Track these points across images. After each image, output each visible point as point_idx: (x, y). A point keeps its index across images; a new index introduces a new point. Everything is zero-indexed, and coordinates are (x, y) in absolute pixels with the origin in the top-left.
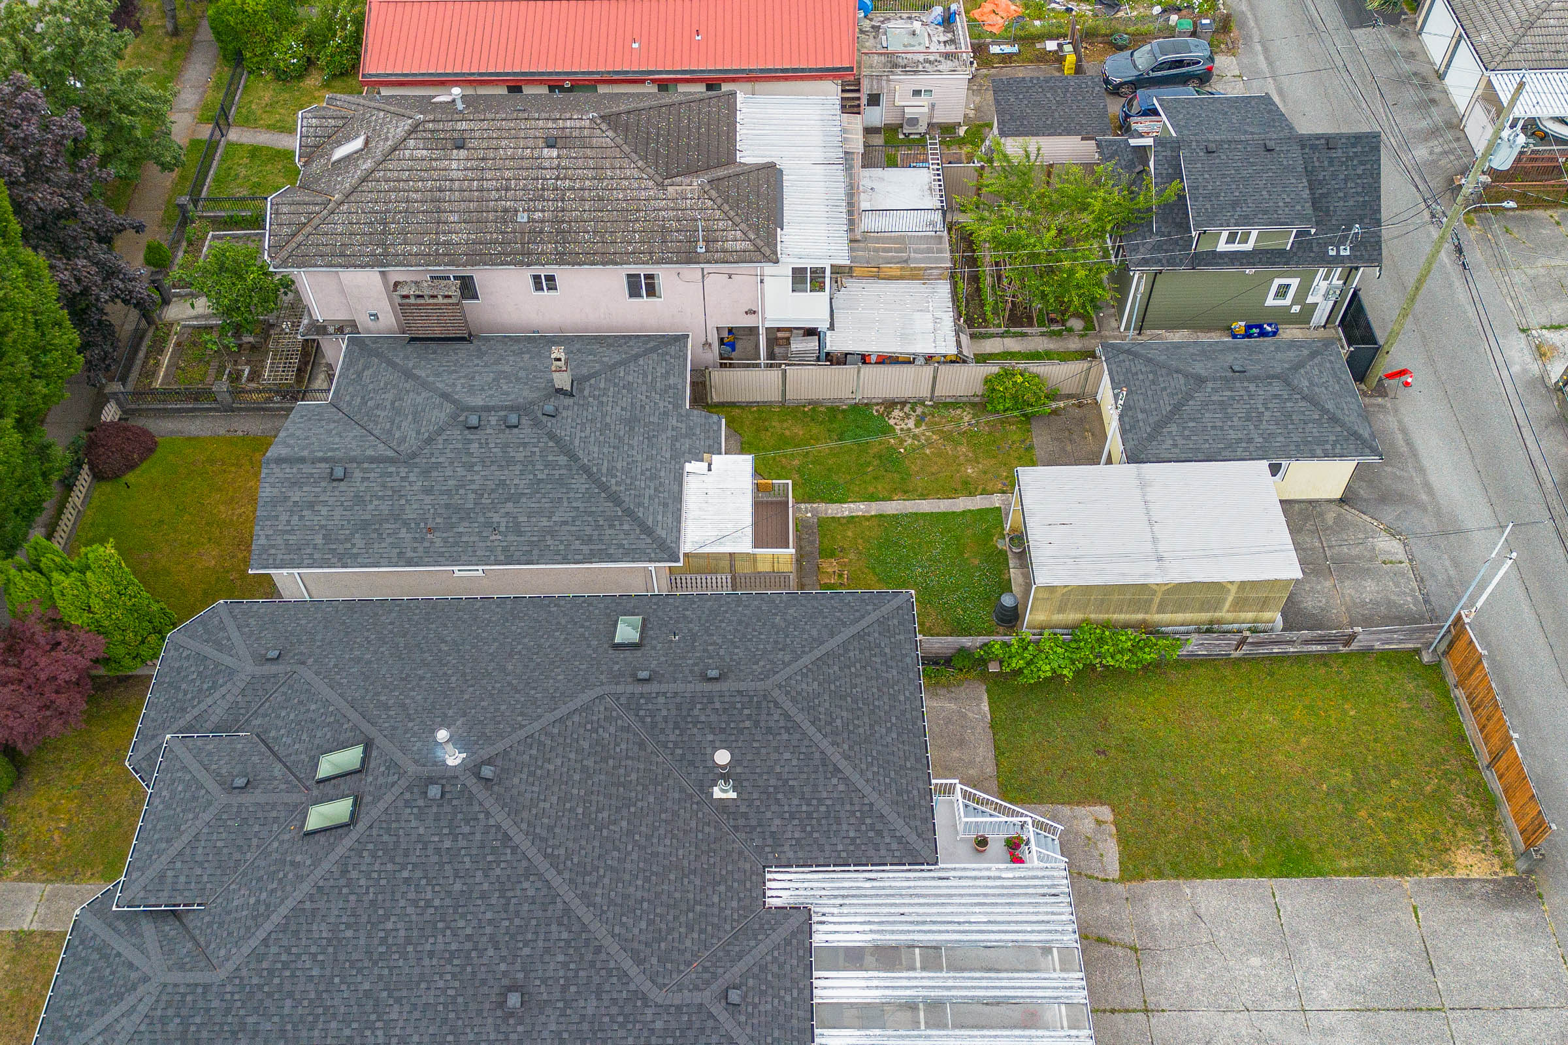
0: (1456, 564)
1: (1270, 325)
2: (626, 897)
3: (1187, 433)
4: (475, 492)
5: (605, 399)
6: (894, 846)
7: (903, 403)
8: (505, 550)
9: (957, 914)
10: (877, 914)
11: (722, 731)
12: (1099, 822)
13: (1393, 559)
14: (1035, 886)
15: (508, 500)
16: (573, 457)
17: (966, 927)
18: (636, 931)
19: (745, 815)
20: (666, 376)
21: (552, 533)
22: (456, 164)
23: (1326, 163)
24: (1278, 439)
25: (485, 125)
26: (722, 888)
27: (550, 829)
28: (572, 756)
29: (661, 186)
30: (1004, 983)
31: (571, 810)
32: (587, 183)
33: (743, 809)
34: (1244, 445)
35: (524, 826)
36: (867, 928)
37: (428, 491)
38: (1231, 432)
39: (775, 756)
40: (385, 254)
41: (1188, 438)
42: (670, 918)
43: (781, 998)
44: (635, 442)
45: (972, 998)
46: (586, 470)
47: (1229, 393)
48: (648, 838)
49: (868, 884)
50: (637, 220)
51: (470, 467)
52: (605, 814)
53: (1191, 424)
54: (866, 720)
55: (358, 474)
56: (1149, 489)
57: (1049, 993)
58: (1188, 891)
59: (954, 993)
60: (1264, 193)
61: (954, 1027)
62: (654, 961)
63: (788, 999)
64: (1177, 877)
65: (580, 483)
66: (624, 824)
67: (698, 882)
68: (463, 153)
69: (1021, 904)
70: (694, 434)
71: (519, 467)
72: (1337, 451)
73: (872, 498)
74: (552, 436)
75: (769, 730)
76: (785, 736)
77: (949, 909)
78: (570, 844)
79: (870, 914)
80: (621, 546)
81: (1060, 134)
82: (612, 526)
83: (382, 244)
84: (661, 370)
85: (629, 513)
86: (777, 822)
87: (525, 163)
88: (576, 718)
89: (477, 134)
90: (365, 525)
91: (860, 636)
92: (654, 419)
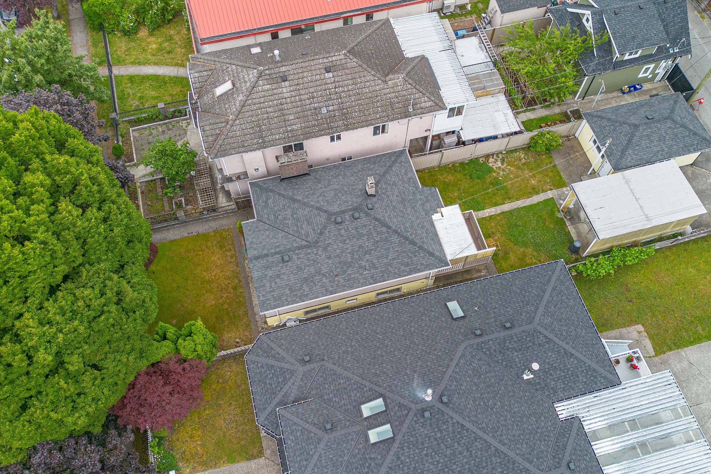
1: (638, 85)
2: (514, 436)
3: (636, 152)
4: (349, 253)
5: (388, 193)
6: (603, 381)
7: (493, 155)
8: (372, 277)
9: (636, 403)
10: (604, 411)
11: (520, 350)
12: (639, 332)
14: (661, 383)
15: (366, 254)
16: (389, 227)
17: (641, 408)
18: (524, 450)
19: (539, 383)
20: (406, 173)
21: (390, 265)
22: (285, 89)
23: (665, 10)
24: (674, 147)
25: (294, 66)
26: (543, 418)
27: (476, 416)
28: (468, 379)
29: (385, 82)
30: (665, 428)
31: (479, 404)
32: (350, 87)
33: (537, 381)
34: (661, 153)
35: (467, 419)
36: (603, 418)
37: (329, 258)
38: (654, 148)
39: (545, 355)
40: (264, 142)
41: (637, 155)
42: (532, 439)
43: (586, 460)
44: (409, 212)
45: (655, 438)
46: (396, 232)
47: (650, 130)
48: (510, 406)
49: (596, 399)
50: (378, 101)
51: (344, 242)
52: (491, 402)
53: (637, 148)
54: (572, 328)
55: (295, 257)
56: (630, 183)
57: (684, 427)
58: (683, 354)
59: (648, 437)
60: (645, 30)
61: (654, 452)
62: (535, 460)
63: (588, 459)
64: (678, 349)
65: (395, 239)
66: (499, 403)
67: (534, 419)
68: (287, 83)
69: (659, 392)
70: (429, 200)
71: (366, 237)
72: (699, 148)
73: (496, 204)
74: (376, 219)
75: (540, 345)
76: (547, 346)
77: (632, 401)
78: (485, 420)
79: (602, 412)
80: (422, 264)
81: (528, 8)
82: (415, 256)
83: (261, 137)
84: (403, 171)
85: (421, 248)
86: (553, 383)
87: (318, 83)
88: (462, 361)
89: (292, 72)
90: (306, 280)
91: (554, 289)
92: (411, 197)
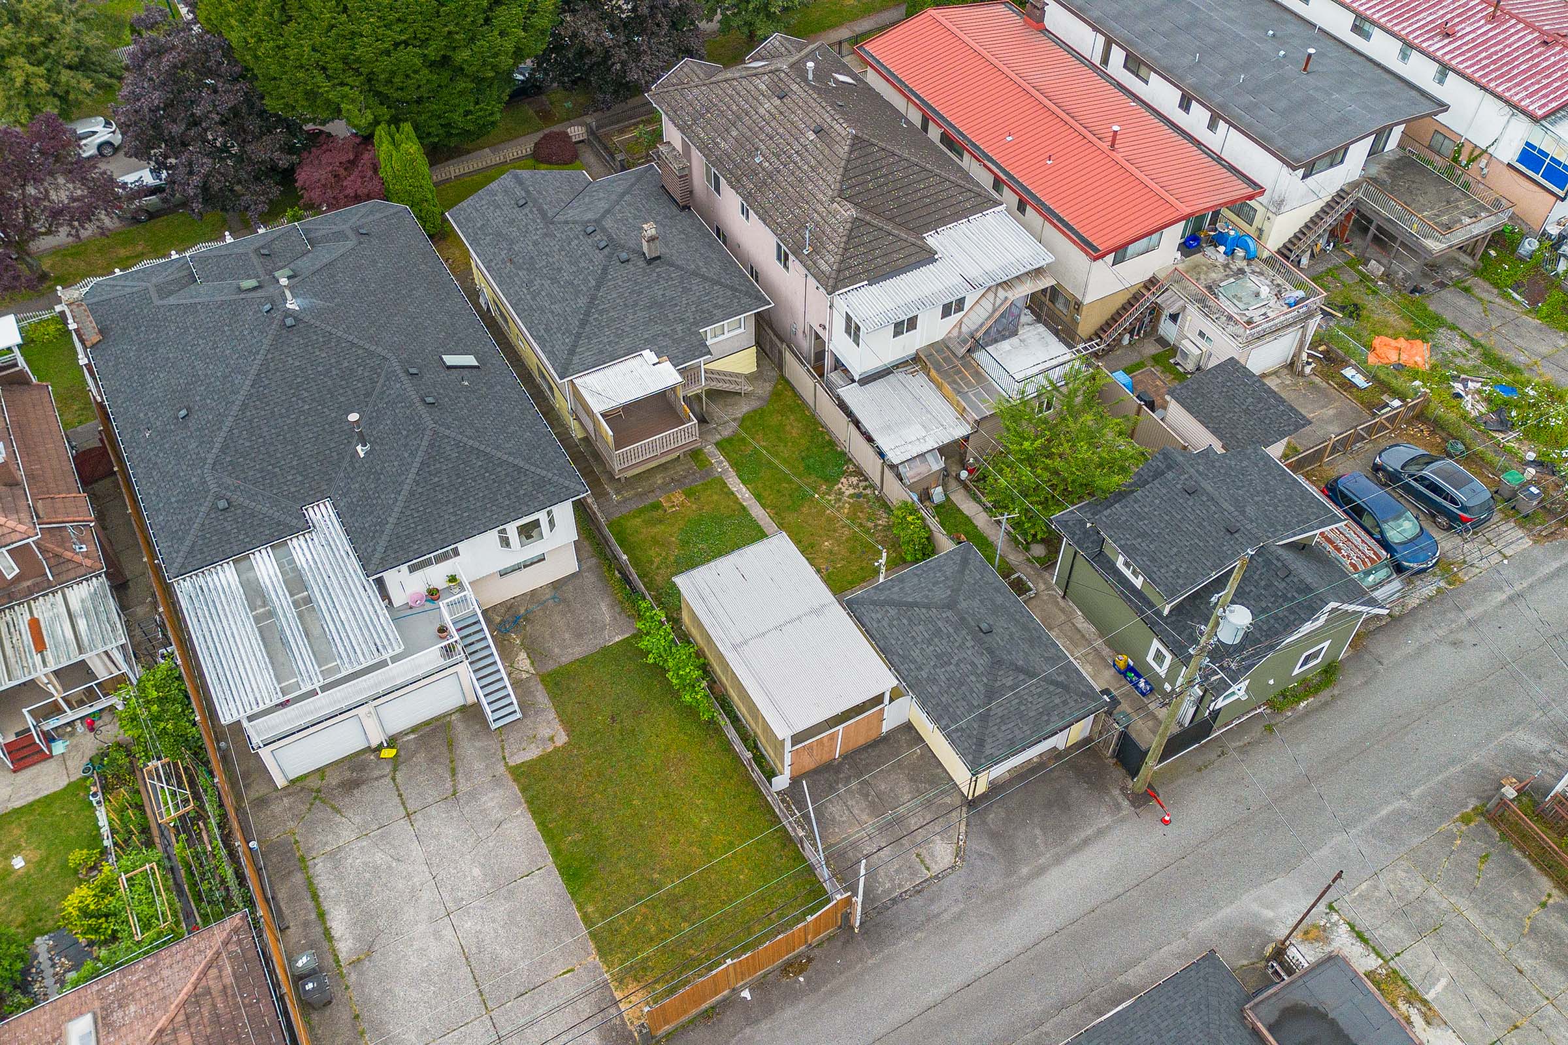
0: (958, 917)
1: (1146, 682)
2: (260, 428)
3: (895, 622)
4: (548, 262)
5: (664, 283)
6: (369, 550)
7: (866, 480)
8: (520, 299)
9: (341, 605)
10: (323, 564)
11: (395, 425)
12: (552, 739)
13: (927, 862)
14: (380, 637)
15: (551, 279)
16: (598, 287)
17: (333, 611)
18: (241, 442)
19: (354, 468)
20: (716, 306)
21: (543, 312)
22: (768, 105)
23: (1263, 583)
24: (934, 688)
25: (803, 95)
26: (300, 478)
27: (277, 370)
28: (333, 361)
29: (833, 201)
30: (300, 643)
31: (297, 376)
32: (806, 167)
33: (357, 465)
34: (913, 667)
35: (270, 356)
36: (311, 563)
37: (535, 244)
38: (917, 651)
39: (393, 458)
40: (690, 127)
41: (891, 626)
42: (261, 457)
43: (239, 532)
44: (639, 314)
45: (283, 630)
46: (593, 298)
47: (951, 631)
48: (307, 424)
49: (343, 553)
50: (800, 208)
51: (562, 249)
52: (306, 394)
53: (905, 621)
54: (452, 497)
55: (527, 210)
56: (813, 615)
57: (302, 668)
58: (518, 812)
59: (283, 620)
61: (259, 628)
62: (228, 459)
63: (241, 537)
64: (527, 802)
65: (582, 301)
66: (307, 407)
67: (295, 463)
68: (778, 102)
69: (363, 635)
70: (680, 344)
71: (575, 269)
74: (605, 270)
75: (407, 445)
76: (406, 455)
77: (342, 598)
78: (273, 384)
79: (322, 562)
80: (553, 347)
82: (563, 334)
83: (694, 120)
84: (720, 301)
85: (578, 336)
86: (357, 485)
87: (794, 131)
88: (360, 352)
89: (794, 97)
90: (499, 234)
92: (671, 316)
